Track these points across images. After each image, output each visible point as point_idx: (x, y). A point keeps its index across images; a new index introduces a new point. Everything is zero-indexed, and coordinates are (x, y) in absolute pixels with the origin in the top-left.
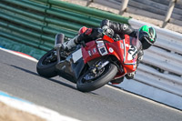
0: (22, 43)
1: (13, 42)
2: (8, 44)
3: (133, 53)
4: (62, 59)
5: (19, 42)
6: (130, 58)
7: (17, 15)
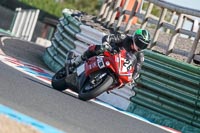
0: (174, 118)
1: (164, 116)
2: (157, 118)
3: (127, 65)
4: (70, 73)
5: (170, 116)
6: (125, 70)
7: (168, 87)
